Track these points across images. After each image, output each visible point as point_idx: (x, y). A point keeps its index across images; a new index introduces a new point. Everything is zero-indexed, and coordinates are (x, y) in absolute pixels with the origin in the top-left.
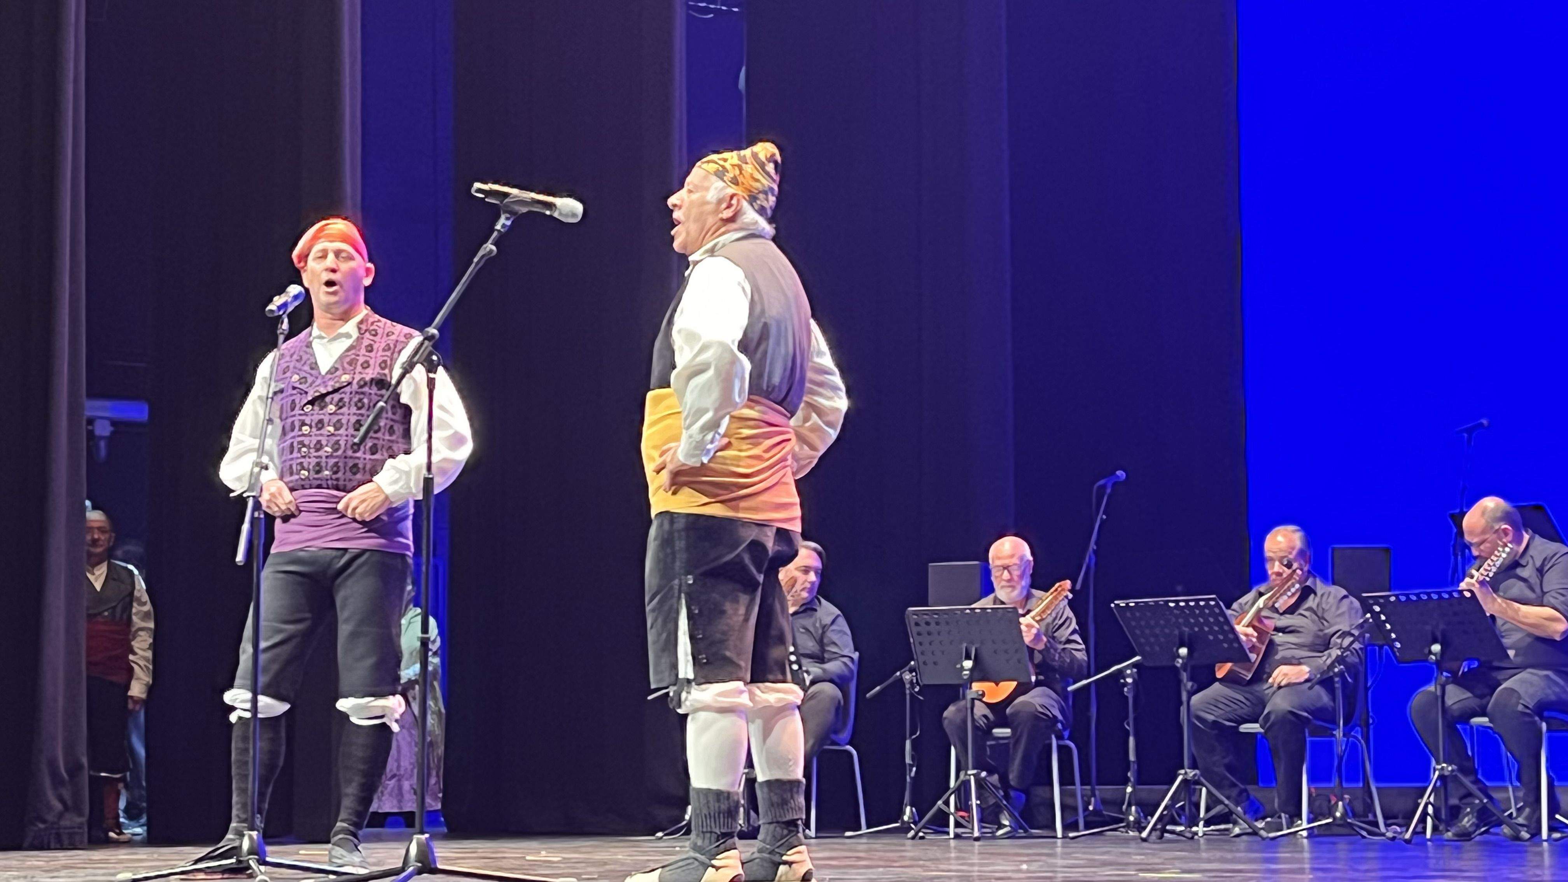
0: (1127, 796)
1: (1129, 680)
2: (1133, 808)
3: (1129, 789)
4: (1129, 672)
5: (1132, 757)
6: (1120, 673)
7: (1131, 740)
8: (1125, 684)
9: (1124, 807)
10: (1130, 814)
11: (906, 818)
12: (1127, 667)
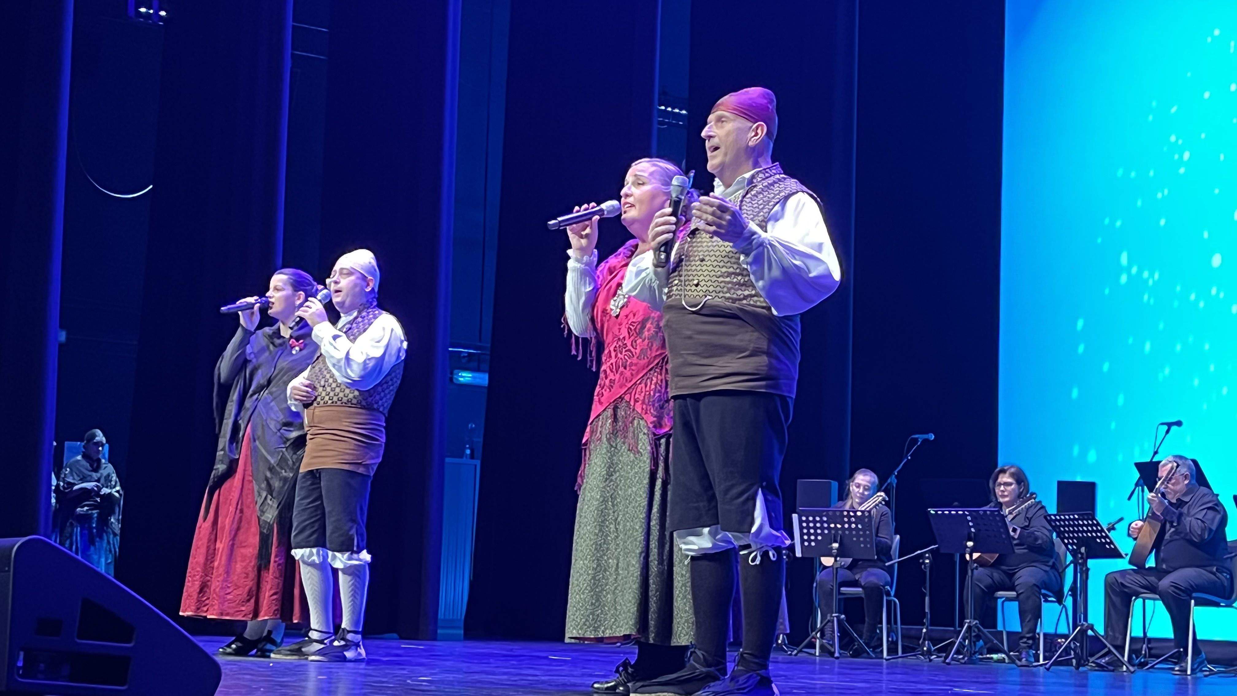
0: (923, 634)
1: (927, 561)
2: (927, 642)
3: (924, 630)
4: (927, 555)
5: (927, 610)
6: (922, 556)
7: (927, 599)
8: (923, 563)
9: (921, 642)
10: (924, 646)
11: (780, 642)
12: (926, 552)
